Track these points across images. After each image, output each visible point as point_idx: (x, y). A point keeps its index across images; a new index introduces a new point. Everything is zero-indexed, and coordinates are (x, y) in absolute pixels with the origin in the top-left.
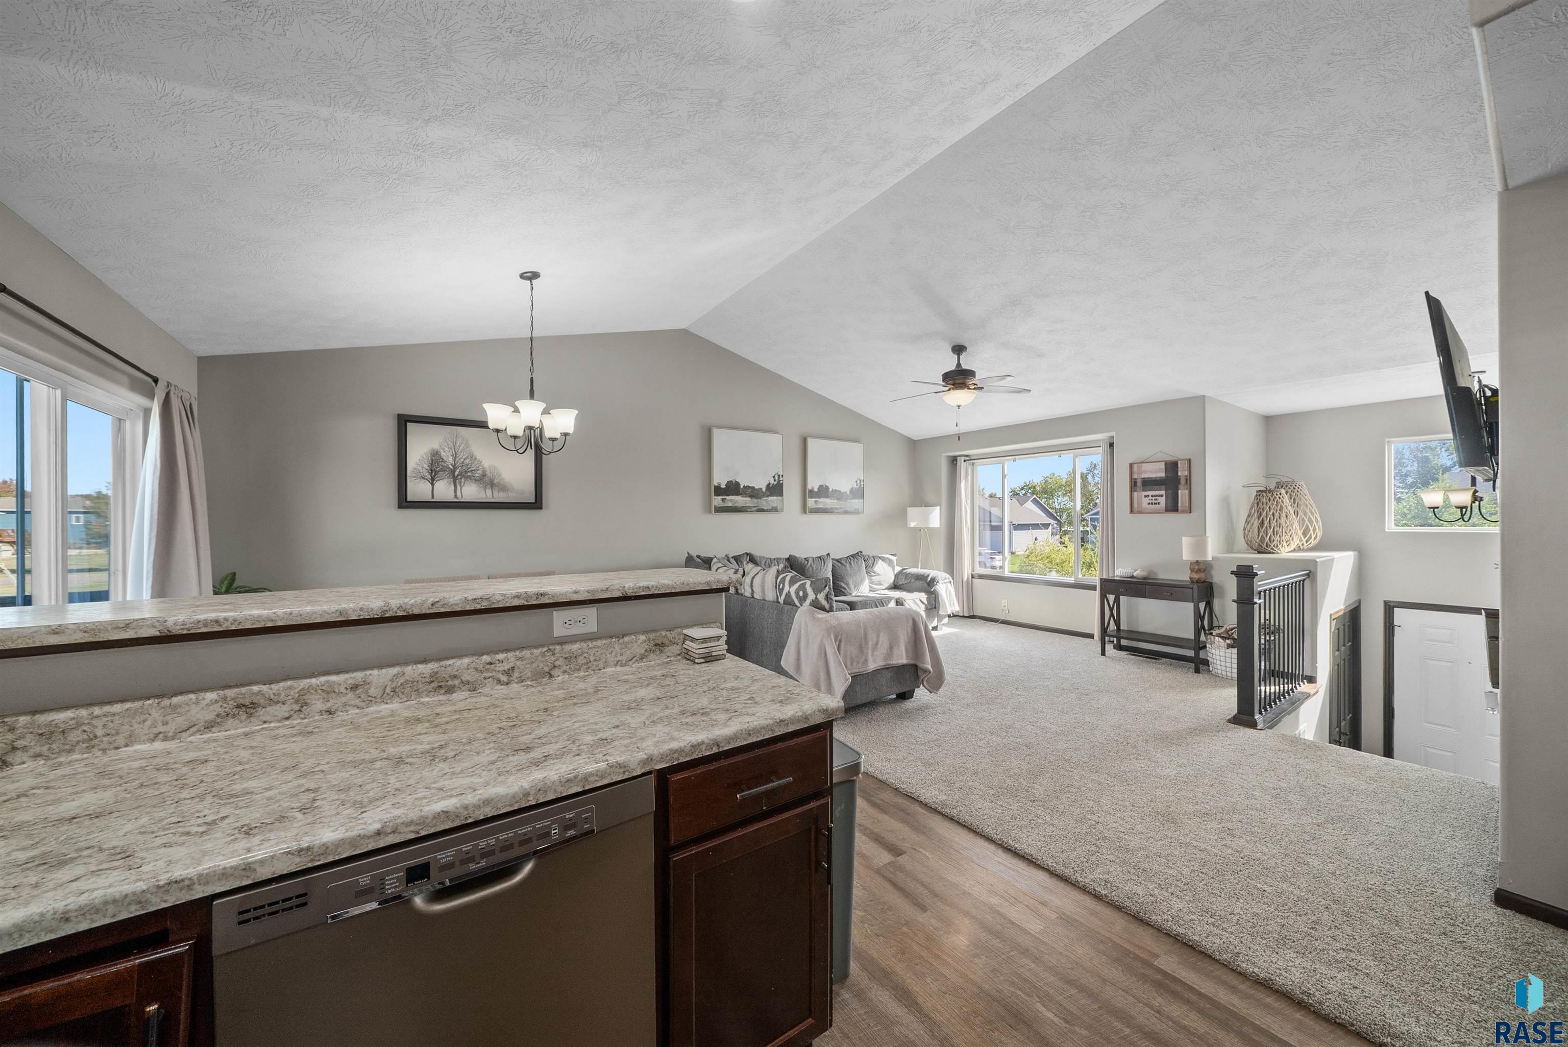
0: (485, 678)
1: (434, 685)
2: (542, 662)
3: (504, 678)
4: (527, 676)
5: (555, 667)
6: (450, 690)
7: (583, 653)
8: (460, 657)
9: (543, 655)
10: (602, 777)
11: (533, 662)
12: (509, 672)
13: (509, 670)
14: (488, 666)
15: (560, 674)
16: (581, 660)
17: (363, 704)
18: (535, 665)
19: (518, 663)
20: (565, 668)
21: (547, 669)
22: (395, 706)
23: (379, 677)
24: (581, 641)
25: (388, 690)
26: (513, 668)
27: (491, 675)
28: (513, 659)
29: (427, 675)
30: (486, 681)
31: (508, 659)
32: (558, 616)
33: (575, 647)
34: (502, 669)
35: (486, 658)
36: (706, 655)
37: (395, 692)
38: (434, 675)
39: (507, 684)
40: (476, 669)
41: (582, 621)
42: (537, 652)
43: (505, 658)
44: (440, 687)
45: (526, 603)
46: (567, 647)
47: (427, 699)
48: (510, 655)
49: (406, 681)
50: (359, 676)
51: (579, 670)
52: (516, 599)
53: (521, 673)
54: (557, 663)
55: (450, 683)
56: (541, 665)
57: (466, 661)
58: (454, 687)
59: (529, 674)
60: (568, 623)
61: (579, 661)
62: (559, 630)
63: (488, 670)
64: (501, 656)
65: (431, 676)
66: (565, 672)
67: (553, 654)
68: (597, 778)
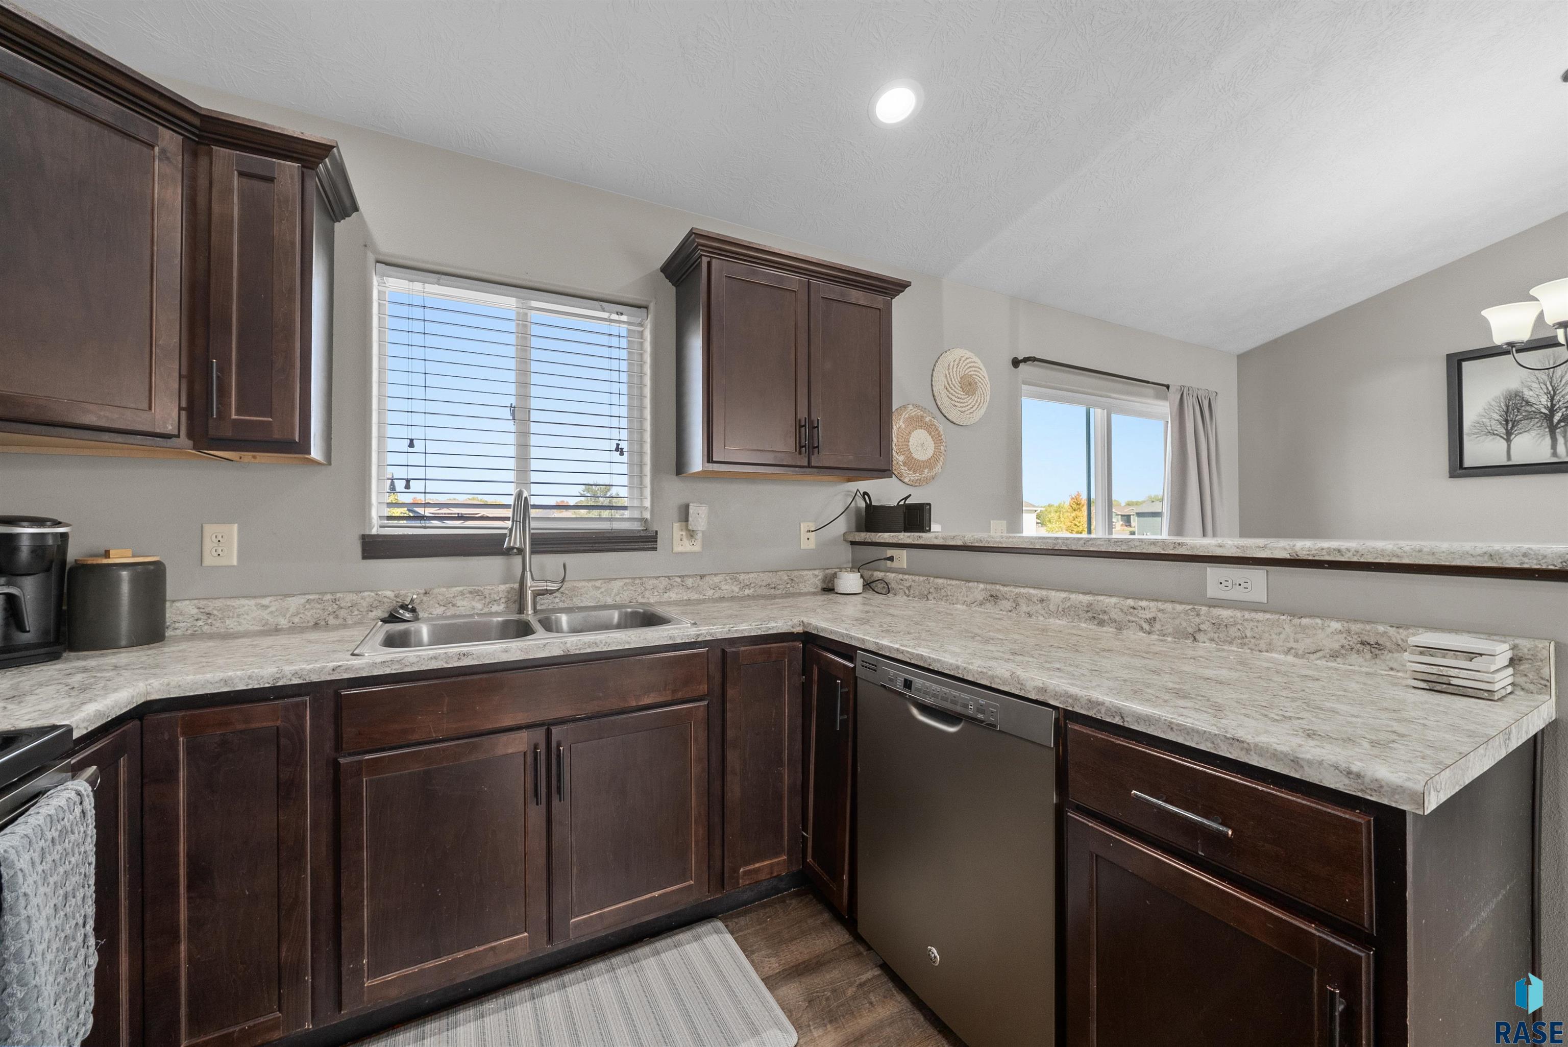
0: (1129, 621)
1: (1090, 614)
2: (1186, 621)
3: (1146, 626)
4: (1169, 631)
5: (1200, 630)
6: (1101, 623)
7: (1236, 624)
8: (1111, 596)
9: (1186, 613)
10: (1004, 684)
11: (1174, 618)
12: (1152, 621)
13: (1151, 619)
14: (1132, 610)
15: (1206, 640)
16: (1233, 631)
17: (1046, 615)
18: (1177, 622)
19: (1160, 615)
20: (1212, 635)
21: (1190, 630)
22: (1063, 622)
23: (1056, 597)
24: (1236, 608)
25: (1060, 609)
26: (1155, 618)
27: (1134, 619)
28: (1154, 610)
29: (1085, 605)
30: (1130, 624)
31: (1150, 608)
32: (1213, 572)
33: (1225, 613)
34: (1143, 616)
35: (1130, 602)
36: (1433, 678)
37: (1065, 611)
38: (1089, 607)
39: (1149, 633)
40: (1122, 610)
41: (1243, 585)
42: (1179, 608)
43: (1147, 606)
44: (1094, 617)
45: (1163, 552)
46: (1216, 612)
47: (1084, 625)
48: (1152, 604)
49: (1071, 605)
50: (1044, 593)
51: (1231, 643)
52: (1152, 546)
53: (1162, 626)
54: (1202, 627)
55: (1101, 616)
56: (1184, 624)
57: (1114, 600)
58: (1104, 621)
59: (1170, 630)
60: (1225, 583)
61: (1230, 632)
62: (1213, 591)
63: (1131, 614)
64: (1144, 604)
65: (1088, 607)
66: (1212, 640)
67: (1198, 615)
68: (1000, 682)
